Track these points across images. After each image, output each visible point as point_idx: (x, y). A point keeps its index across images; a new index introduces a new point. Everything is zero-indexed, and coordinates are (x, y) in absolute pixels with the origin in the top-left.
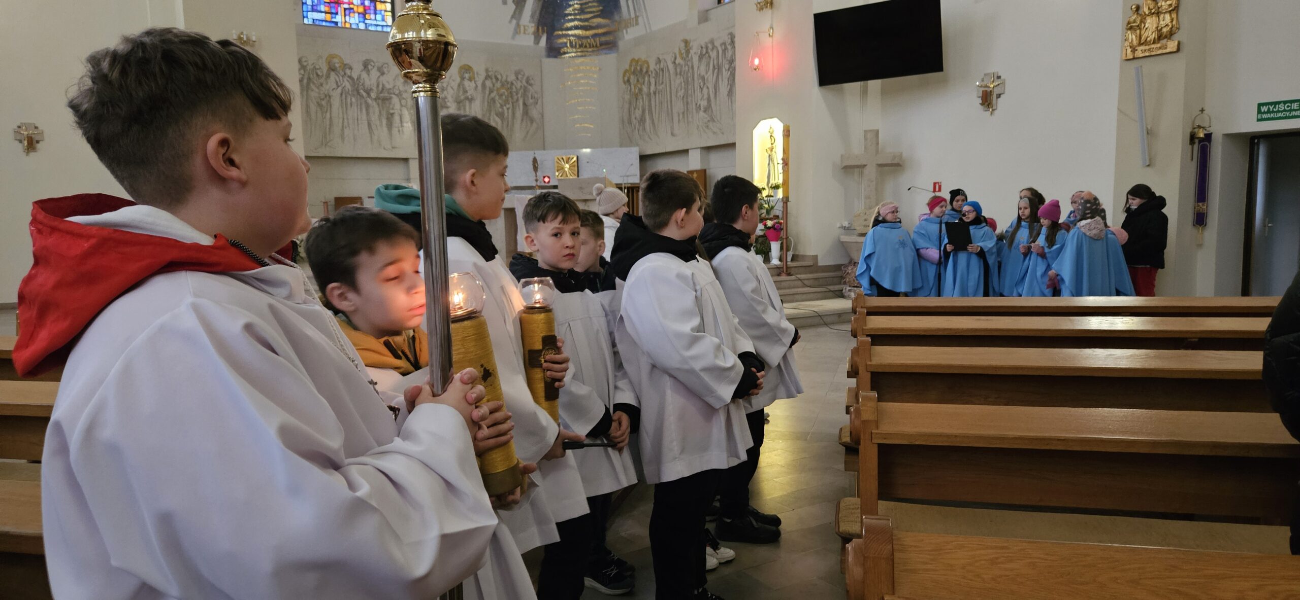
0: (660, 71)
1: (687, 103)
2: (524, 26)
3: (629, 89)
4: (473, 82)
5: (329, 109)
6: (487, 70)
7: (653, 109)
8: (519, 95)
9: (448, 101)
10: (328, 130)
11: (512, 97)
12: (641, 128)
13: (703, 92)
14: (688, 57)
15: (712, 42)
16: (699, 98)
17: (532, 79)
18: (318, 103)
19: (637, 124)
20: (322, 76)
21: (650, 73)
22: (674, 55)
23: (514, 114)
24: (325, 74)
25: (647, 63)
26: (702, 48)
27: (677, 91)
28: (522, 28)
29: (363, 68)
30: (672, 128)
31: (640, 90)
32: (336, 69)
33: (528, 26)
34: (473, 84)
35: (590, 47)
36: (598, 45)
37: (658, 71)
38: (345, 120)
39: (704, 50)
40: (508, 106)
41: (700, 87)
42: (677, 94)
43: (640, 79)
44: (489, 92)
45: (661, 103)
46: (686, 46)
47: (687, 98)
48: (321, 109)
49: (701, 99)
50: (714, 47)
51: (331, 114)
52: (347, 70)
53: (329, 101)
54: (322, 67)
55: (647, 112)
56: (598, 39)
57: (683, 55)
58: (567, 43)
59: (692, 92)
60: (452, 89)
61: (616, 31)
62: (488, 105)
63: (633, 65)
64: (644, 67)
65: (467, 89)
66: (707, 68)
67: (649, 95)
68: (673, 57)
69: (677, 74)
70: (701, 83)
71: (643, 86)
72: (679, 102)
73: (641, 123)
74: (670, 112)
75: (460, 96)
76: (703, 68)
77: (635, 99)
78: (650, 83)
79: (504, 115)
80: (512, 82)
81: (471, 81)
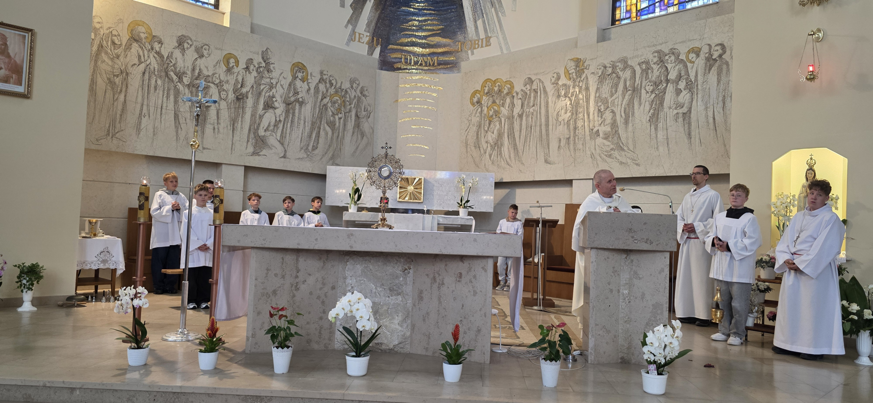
0: (530, 92)
1: (575, 128)
2: (360, 34)
4: (306, 83)
5: (124, 90)
6: (322, 73)
8: (353, 106)
9: (276, 101)
10: (118, 116)
11: (344, 106)
12: (495, 153)
13: (604, 117)
14: (581, 77)
15: (624, 61)
16: (596, 124)
17: (367, 90)
18: (109, 79)
20: (121, 45)
21: (515, 94)
22: (555, 75)
23: (345, 125)
24: (124, 44)
25: (511, 84)
27: (558, 115)
28: (357, 35)
29: (177, 45)
30: (547, 155)
31: (497, 113)
32: (141, 39)
33: (363, 35)
34: (305, 86)
35: (426, 66)
36: (436, 64)
37: (528, 92)
38: (145, 108)
39: (610, 70)
40: (340, 116)
41: (599, 110)
42: (558, 118)
43: (497, 101)
44: (322, 97)
45: (530, 127)
46: (577, 66)
48: (113, 89)
49: (601, 124)
50: (626, 66)
51: (125, 96)
52: (156, 43)
53: (125, 79)
54: (121, 35)
56: (435, 58)
57: (571, 76)
58: (401, 58)
59: (584, 116)
60: (282, 87)
61: (458, 52)
62: (319, 111)
63: (487, 85)
64: (505, 87)
65: (299, 91)
66: (613, 90)
67: (511, 118)
68: (553, 77)
69: (560, 96)
70: (601, 106)
71: (502, 108)
72: (561, 126)
73: (496, 148)
74: (544, 137)
75: (289, 98)
76: (606, 89)
77: (488, 121)
78: (513, 104)
79: (335, 125)
80: (346, 91)
81: (303, 82)
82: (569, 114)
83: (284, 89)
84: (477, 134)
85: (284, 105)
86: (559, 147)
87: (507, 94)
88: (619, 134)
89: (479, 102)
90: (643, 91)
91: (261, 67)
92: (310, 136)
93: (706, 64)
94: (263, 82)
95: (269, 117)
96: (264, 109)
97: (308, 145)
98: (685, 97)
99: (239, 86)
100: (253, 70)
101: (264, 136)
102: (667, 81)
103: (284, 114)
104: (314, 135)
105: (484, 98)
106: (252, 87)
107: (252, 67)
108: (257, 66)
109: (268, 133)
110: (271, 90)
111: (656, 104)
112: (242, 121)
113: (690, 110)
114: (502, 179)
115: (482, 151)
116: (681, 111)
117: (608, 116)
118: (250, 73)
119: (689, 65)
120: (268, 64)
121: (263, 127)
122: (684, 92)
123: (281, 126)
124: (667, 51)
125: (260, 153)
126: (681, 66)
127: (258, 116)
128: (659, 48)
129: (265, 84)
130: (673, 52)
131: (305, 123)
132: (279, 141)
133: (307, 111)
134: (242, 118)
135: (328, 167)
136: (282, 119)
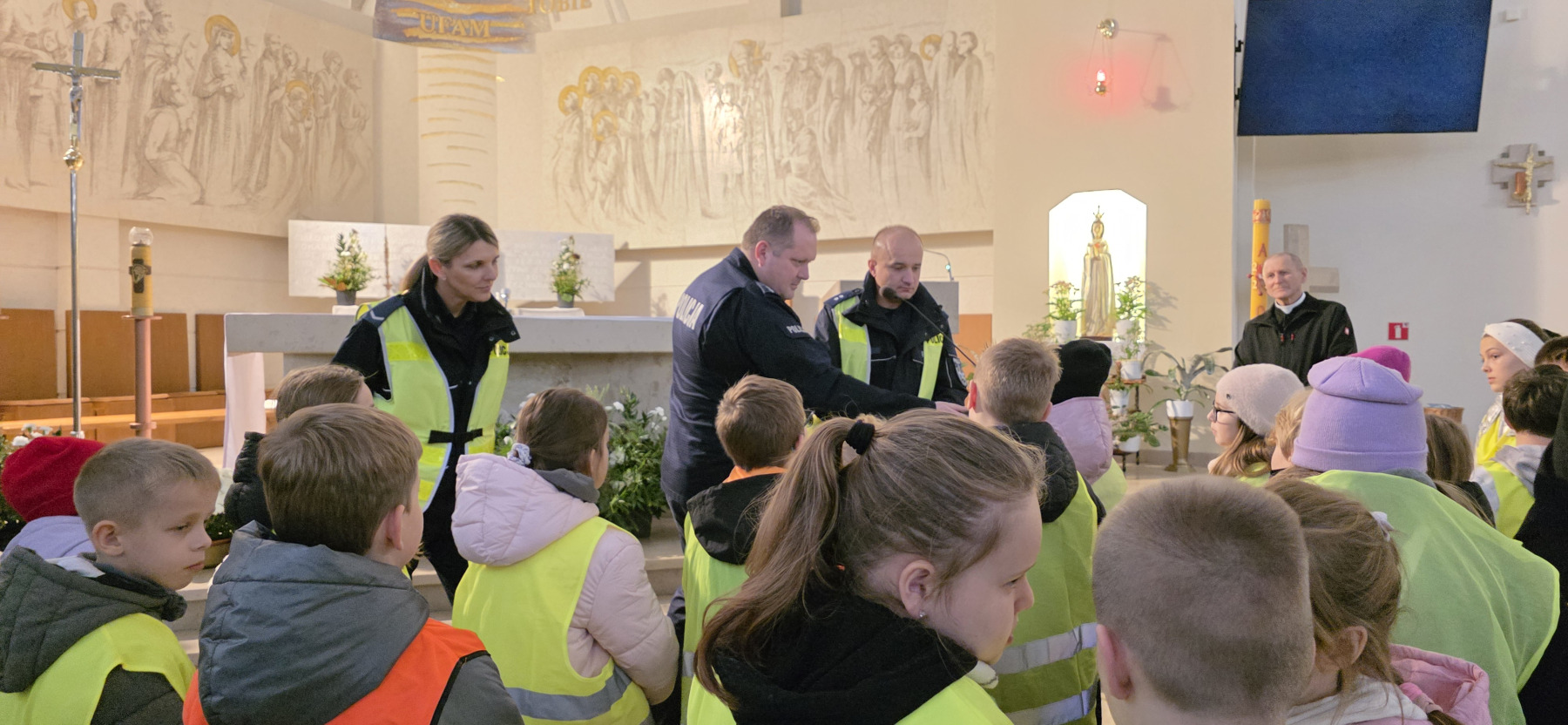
0: (670, 94)
1: (751, 159)
3: (578, 121)
4: (236, 57)
6: (268, 39)
7: (650, 167)
8: (331, 105)
9: (178, 91)
11: (315, 106)
12: (611, 198)
13: (797, 140)
14: (756, 73)
15: (826, 50)
16: (786, 152)
17: (357, 76)
19: (600, 190)
21: (642, 97)
22: (713, 67)
23: (317, 142)
25: (635, 77)
26: (796, 58)
27: (721, 134)
30: (705, 203)
31: (611, 129)
34: (236, 63)
35: (468, 36)
36: (487, 34)
37: (667, 94)
39: (804, 65)
40: (308, 124)
41: (789, 131)
42: (720, 141)
43: (611, 108)
44: (271, 86)
45: (672, 155)
46: (750, 54)
47: (751, 151)
49: (792, 153)
50: (830, 59)
55: (630, 167)
56: (486, 22)
57: (740, 70)
58: (419, 19)
59: (764, 138)
60: (190, 64)
61: (527, 14)
62: (266, 114)
63: (589, 78)
64: (625, 84)
65: (223, 72)
66: (811, 97)
67: (636, 139)
68: (710, 70)
69: (723, 104)
70: (791, 122)
71: (621, 120)
72: (727, 155)
73: (613, 189)
74: (699, 172)
75: (206, 85)
76: (799, 96)
77: (594, 144)
78: (639, 115)
79: (299, 141)
80: (316, 75)
81: (232, 55)
82: (740, 134)
83: (192, 67)
84: (576, 165)
85: (196, 99)
86: (725, 190)
87: (629, 96)
88: (821, 170)
89: (576, 107)
90: (858, 101)
91: (144, 21)
92: (251, 162)
93: (950, 62)
94: (149, 52)
95: (165, 124)
96: (154, 106)
97: (248, 180)
98: (920, 112)
99: (100, 58)
100: (127, 27)
101: (157, 161)
102: (894, 86)
103: (195, 118)
104: (258, 161)
105: (586, 100)
106: (128, 61)
107: (124, 21)
108: (135, 19)
109: (165, 155)
110: (167, 69)
111: (877, 123)
112: (109, 130)
113: (928, 134)
114: (626, 244)
115: (587, 196)
116: (915, 134)
117: (803, 137)
118: (121, 32)
119: (925, 62)
120: (157, 16)
121: (155, 143)
122: (919, 105)
123: (190, 140)
124: (892, 38)
125: (151, 195)
126: (913, 63)
127: (142, 120)
128: (879, 32)
129: (154, 57)
130: (901, 40)
131: (239, 134)
132: (190, 171)
133: (242, 111)
134: (110, 121)
135: (292, 223)
136: (193, 127)
